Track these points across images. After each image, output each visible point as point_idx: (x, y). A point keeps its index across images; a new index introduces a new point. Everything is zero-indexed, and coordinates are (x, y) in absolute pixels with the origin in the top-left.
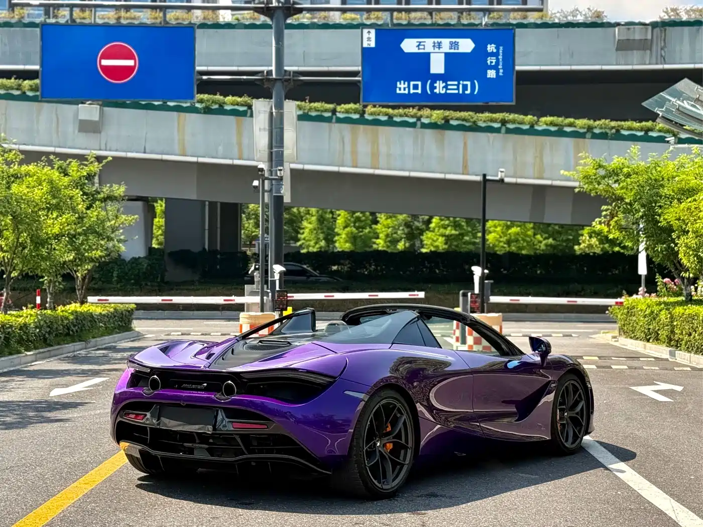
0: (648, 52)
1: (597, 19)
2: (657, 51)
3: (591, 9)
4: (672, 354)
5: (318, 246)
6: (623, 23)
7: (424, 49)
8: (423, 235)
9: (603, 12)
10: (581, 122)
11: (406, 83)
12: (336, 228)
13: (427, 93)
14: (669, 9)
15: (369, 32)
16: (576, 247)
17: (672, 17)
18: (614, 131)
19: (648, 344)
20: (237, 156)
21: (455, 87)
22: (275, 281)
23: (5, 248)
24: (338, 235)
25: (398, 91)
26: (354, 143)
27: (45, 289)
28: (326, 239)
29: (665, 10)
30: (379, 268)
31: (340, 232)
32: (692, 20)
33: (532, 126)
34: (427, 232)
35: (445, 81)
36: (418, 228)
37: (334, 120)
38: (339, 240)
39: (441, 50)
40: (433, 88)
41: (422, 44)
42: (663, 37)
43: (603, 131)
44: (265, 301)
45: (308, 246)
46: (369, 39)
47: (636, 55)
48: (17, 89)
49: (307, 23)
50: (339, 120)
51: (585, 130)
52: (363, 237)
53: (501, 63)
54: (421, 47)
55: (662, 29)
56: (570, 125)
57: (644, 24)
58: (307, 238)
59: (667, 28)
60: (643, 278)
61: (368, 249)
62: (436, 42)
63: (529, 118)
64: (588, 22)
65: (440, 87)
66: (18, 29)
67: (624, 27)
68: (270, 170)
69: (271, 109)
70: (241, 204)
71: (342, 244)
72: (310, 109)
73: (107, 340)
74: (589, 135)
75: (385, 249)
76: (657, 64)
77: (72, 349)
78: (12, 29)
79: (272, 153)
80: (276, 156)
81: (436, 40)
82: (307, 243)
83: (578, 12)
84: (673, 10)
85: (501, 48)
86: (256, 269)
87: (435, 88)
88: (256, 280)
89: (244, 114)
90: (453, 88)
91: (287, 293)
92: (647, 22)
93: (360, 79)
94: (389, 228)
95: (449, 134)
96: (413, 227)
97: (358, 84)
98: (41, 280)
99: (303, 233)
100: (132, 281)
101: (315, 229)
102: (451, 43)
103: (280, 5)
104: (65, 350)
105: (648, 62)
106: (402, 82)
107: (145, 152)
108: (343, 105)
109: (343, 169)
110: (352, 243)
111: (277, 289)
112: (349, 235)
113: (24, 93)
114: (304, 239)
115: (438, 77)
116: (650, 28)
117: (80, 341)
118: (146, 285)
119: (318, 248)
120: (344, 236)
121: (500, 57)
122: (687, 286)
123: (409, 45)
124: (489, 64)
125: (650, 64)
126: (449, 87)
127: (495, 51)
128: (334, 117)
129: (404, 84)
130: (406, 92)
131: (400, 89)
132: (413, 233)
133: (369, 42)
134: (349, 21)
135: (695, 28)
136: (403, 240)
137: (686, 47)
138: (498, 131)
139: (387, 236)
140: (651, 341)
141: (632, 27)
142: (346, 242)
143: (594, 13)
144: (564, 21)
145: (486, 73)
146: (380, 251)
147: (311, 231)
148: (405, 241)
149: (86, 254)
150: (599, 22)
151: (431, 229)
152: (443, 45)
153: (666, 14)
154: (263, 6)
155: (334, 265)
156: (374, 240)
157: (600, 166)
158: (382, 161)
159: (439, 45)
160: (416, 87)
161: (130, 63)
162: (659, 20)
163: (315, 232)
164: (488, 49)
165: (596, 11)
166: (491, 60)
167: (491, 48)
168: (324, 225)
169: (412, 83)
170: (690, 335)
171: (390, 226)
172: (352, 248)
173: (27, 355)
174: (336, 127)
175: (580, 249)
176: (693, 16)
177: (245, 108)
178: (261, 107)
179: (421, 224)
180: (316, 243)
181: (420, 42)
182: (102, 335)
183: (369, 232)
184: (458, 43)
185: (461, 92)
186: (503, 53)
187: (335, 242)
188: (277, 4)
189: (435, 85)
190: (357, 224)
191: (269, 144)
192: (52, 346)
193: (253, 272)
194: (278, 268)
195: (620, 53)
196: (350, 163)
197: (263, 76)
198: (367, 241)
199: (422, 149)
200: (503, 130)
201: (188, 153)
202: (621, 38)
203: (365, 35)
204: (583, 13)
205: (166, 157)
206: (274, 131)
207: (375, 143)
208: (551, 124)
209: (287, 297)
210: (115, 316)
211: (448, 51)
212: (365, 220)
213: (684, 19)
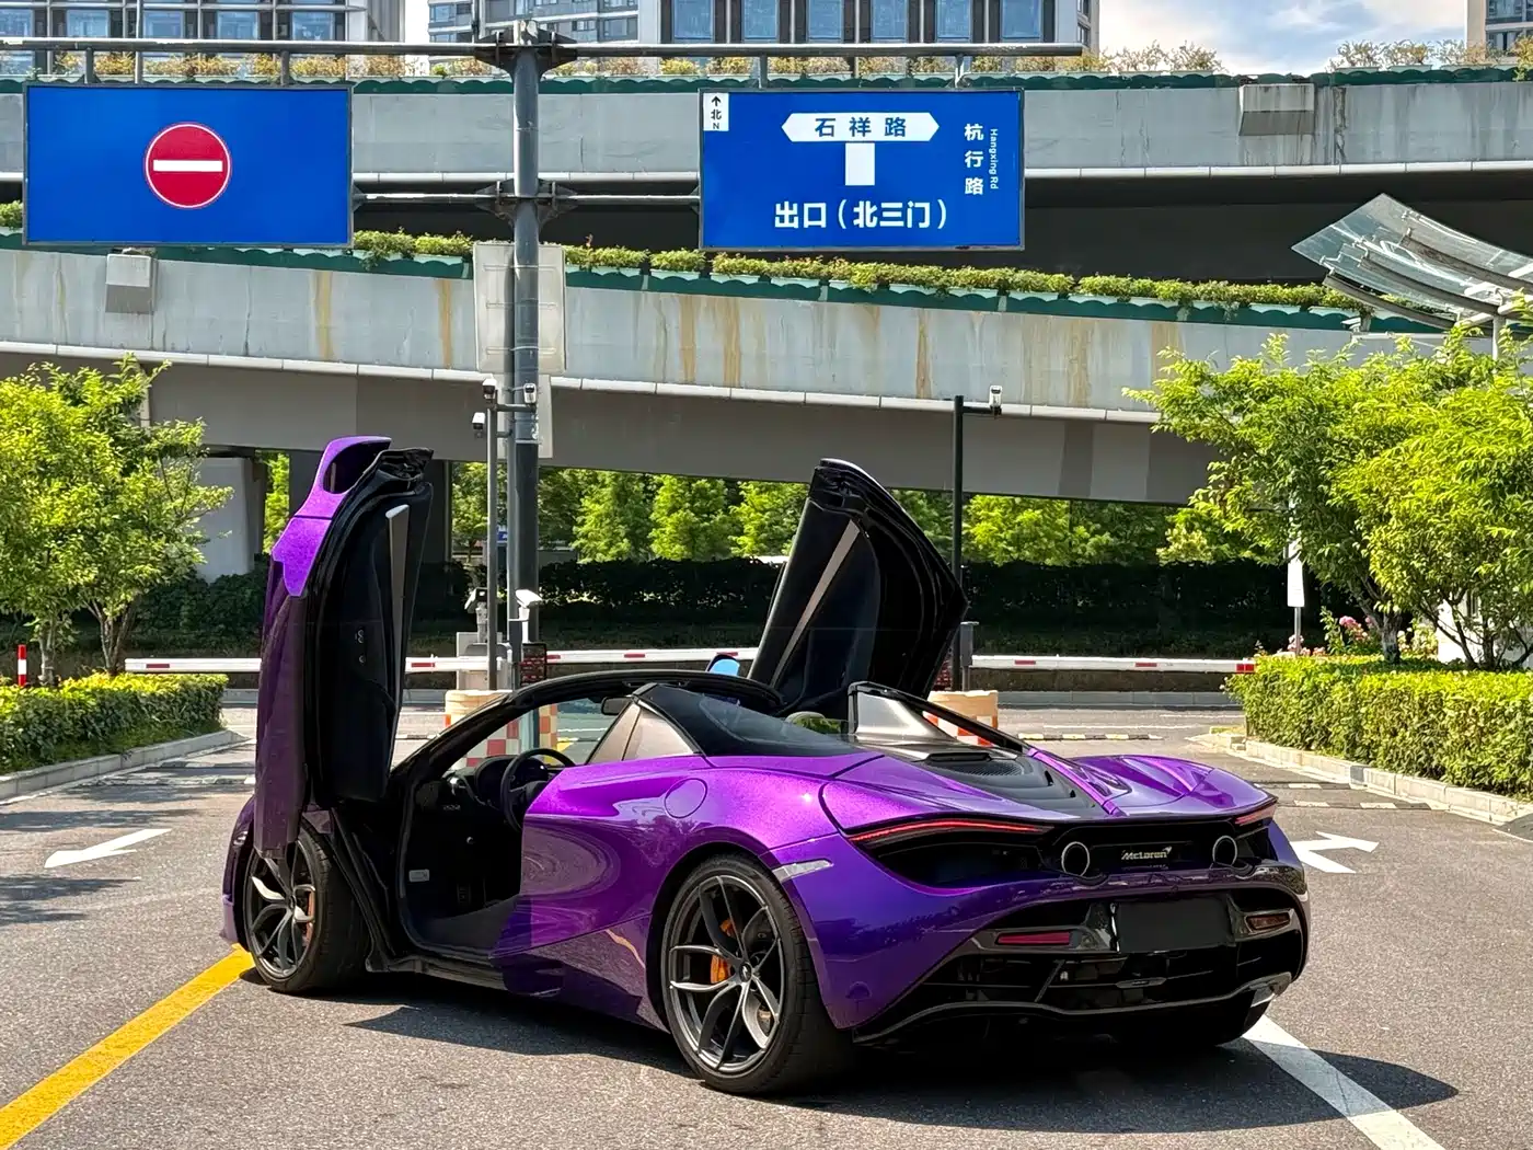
0: (1308, 138)
1: (1199, 68)
2: (1327, 138)
3: (1188, 48)
4: (1357, 774)
5: (613, 551)
6: (1254, 78)
7: (832, 134)
9: (1212, 55)
10: (1166, 287)
11: (795, 206)
12: (652, 511)
13: (839, 226)
14: (1352, 48)
15: (716, 99)
16: (1160, 552)
17: (1358, 65)
18: (1236, 305)
19: (1308, 755)
20: (441, 361)
21: (899, 214)
22: (520, 623)
24: (657, 526)
25: (778, 224)
26: (688, 334)
27: (37, 644)
28: (630, 535)
29: (1343, 50)
31: (661, 520)
32: (1400, 71)
33: (1063, 295)
35: (875, 201)
37: (645, 285)
38: (658, 537)
39: (868, 137)
40: (851, 216)
41: (827, 123)
42: (1339, 107)
43: (1214, 304)
44: (499, 666)
45: (595, 550)
46: (716, 114)
47: (1282, 144)
49: (588, 80)
50: (657, 286)
51: (1175, 303)
52: (710, 531)
53: (994, 163)
54: (825, 130)
55: (1338, 89)
56: (1144, 293)
57: (1300, 80)
58: (590, 534)
59: (1348, 87)
60: (1297, 614)
61: (719, 557)
62: (857, 119)
63: (1057, 279)
64: (1181, 76)
65: (865, 215)
67: (1257, 85)
68: (509, 390)
69: (512, 262)
70: (451, 462)
71: (665, 545)
72: (596, 261)
73: (167, 749)
74: (1183, 314)
75: (754, 556)
76: (1326, 162)
77: (92, 770)
79: (513, 352)
80: (521, 362)
81: (857, 116)
82: (592, 545)
83: (1159, 55)
84: (1359, 49)
85: (994, 132)
86: (479, 599)
87: (857, 216)
88: (479, 621)
89: (453, 273)
90: (894, 215)
91: (547, 650)
92: (1306, 75)
93: (698, 197)
94: (764, 512)
95: (889, 312)
97: (695, 208)
98: (28, 624)
99: (583, 524)
100: (221, 626)
101: (607, 515)
102: (889, 122)
103: (529, 43)
104: (78, 772)
105: (1307, 160)
106: (787, 204)
107: (246, 355)
108: (664, 253)
109: (664, 388)
110: (687, 544)
111: (525, 640)
112: (681, 528)
114: (585, 536)
115: (861, 193)
116: (1311, 87)
117: (110, 752)
119: (614, 555)
120: (669, 529)
121: (992, 151)
122: (1389, 630)
123: (801, 128)
124: (969, 166)
125: (1311, 163)
126: (885, 214)
127: (981, 137)
128: (646, 277)
129: (791, 208)
130: (795, 225)
131: (782, 220)
133: (716, 121)
134: (678, 76)
135: (1406, 87)
137: (1389, 130)
138: (991, 305)
139: (761, 528)
140: (1313, 747)
141: (1274, 85)
142: (674, 541)
143: (1193, 57)
144: (1129, 72)
145: (964, 185)
146: (744, 561)
147: (600, 519)
149: (122, 571)
150: (1205, 75)
152: (872, 126)
153: (1344, 59)
154: (494, 45)
156: (732, 538)
157: (1204, 378)
158: (749, 371)
159: (865, 127)
160: (815, 214)
161: (214, 166)
162: (1330, 71)
163: (607, 520)
164: (968, 133)
165: (1197, 53)
166: (973, 158)
167: (972, 132)
168: (626, 506)
169: (807, 206)
170: (1394, 734)
171: (767, 507)
172: (687, 554)
174: (649, 298)
175: (1168, 555)
176: (1402, 61)
177: (458, 260)
178: (491, 257)
180: (610, 545)
181: (824, 120)
182: (156, 741)
183: (723, 521)
184: (904, 121)
185: (910, 225)
186: (998, 142)
187: (651, 541)
188: (522, 42)
189: (856, 210)
190: (698, 505)
191: (506, 335)
192: (50, 763)
193: (474, 605)
194: (527, 597)
195: (1249, 140)
196: (680, 374)
197: (495, 192)
198: (718, 540)
199: (832, 345)
200: (1003, 302)
201: (338, 352)
202: (1251, 109)
203: (709, 106)
204: (1171, 56)
205: (290, 364)
206: (518, 308)
207: (731, 332)
208: (1105, 290)
209: (546, 657)
210: (184, 700)
211: (882, 138)
212: (716, 496)
213: (1384, 69)
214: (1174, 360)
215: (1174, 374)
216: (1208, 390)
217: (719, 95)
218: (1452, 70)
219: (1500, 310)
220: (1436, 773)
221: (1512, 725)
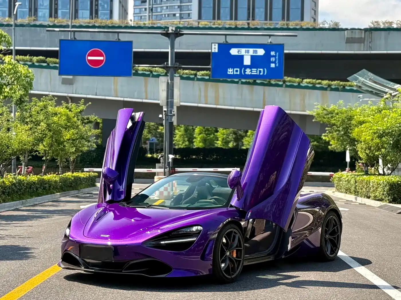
0: (363, 44)
1: (335, 26)
2: (367, 44)
3: (333, 21)
4: (356, 199)
5: (184, 144)
6: (349, 29)
7: (241, 53)
8: (243, 139)
9: (339, 23)
10: (325, 82)
11: (232, 69)
12: (194, 134)
13: (242, 74)
14: (374, 22)
15: (215, 45)
16: (329, 147)
17: (376, 26)
18: (342, 87)
19: (347, 195)
20: (144, 97)
21: (256, 71)
22: (170, 162)
23: (46, 146)
24: (196, 138)
25: (228, 73)
26: (206, 91)
27: (58, 165)
28: (188, 140)
29: (372, 22)
30: (218, 157)
31: (197, 136)
32: (386, 28)
33: (299, 84)
34: (246, 137)
35: (251, 68)
36: (240, 135)
37: (196, 79)
38: (196, 141)
39: (249, 54)
40: (245, 72)
42: (371, 36)
43: (337, 87)
44: (166, 171)
45: (179, 145)
46: (215, 48)
47: (356, 45)
48: (30, 62)
49: (181, 27)
50: (198, 80)
51: (327, 86)
52: (209, 140)
53: (277, 61)
54: (240, 52)
55: (370, 32)
56: (319, 83)
57: (360, 29)
58: (177, 140)
59: (373, 32)
60: (348, 163)
61: (213, 147)
63: (298, 80)
64: (331, 28)
65: (248, 71)
66: (27, 28)
67: (350, 31)
68: (167, 110)
69: (168, 80)
71: (198, 144)
72: (183, 73)
73: (87, 190)
74: (329, 89)
75: (221, 147)
76: (367, 50)
77: (73, 193)
78: (24, 28)
79: (168, 101)
80: (170, 103)
81: (247, 49)
82: (178, 143)
83: (325, 23)
84: (376, 22)
85: (277, 53)
86: (161, 156)
87: (246, 72)
88: (161, 161)
89: (148, 76)
90: (255, 72)
91: (175, 168)
92: (362, 28)
93: (210, 67)
94: (224, 135)
95: (256, 87)
96: (238, 135)
98: (56, 161)
99: (176, 137)
100: (88, 163)
101: (182, 135)
102: (254, 51)
103: (173, 32)
104: (71, 194)
105: (362, 50)
106: (230, 69)
107: (96, 95)
108: (200, 72)
109: (200, 105)
110: (203, 143)
111: (171, 166)
112: (202, 139)
113: (34, 63)
114: (176, 140)
115: (247, 67)
116: (363, 31)
117: (76, 190)
118: (95, 164)
119: (184, 146)
120: (199, 139)
121: (277, 57)
122: (365, 167)
123: (234, 52)
124: (272, 61)
125: (363, 50)
126: (253, 71)
127: (274, 55)
128: (196, 78)
130: (232, 73)
131: (229, 72)
132: (238, 138)
133: (215, 50)
134: (204, 26)
135: (387, 32)
136: (232, 141)
137: (383, 41)
138: (281, 86)
139: (223, 139)
140: (348, 193)
141: (354, 31)
142: (200, 142)
143: (334, 23)
145: (270, 65)
146: (219, 148)
147: (181, 136)
148: (233, 142)
149: (80, 149)
150: (337, 28)
151: (248, 136)
152: (250, 52)
153: (372, 24)
154: (165, 32)
155: (194, 156)
156: (216, 142)
157: (324, 109)
158: (221, 101)
159: (248, 52)
160: (237, 71)
161: (101, 58)
162: (368, 27)
163: (182, 136)
164: (271, 54)
165: (335, 22)
166: (273, 59)
167: (273, 53)
168: (187, 133)
169: (235, 69)
170: (362, 189)
171: (225, 133)
172: (204, 146)
173: (57, 195)
174: (197, 83)
175: (332, 148)
176: (387, 25)
177: (149, 73)
178: (163, 80)
179: (242, 133)
180: (183, 143)
181: (239, 50)
182: (84, 188)
183: (213, 137)
184: (257, 50)
185: (258, 74)
186: (278, 56)
187: (194, 142)
188: (171, 32)
189: (246, 70)
190: (206, 132)
191: (167, 97)
192: (65, 191)
193: (160, 158)
194: (171, 156)
195: (348, 44)
196: (204, 102)
197: (164, 65)
198: (212, 142)
199: (242, 95)
200: (284, 85)
201: (119, 95)
202: (348, 37)
203: (213, 47)
204: (329, 23)
205: (107, 98)
206: (169, 91)
207: (217, 92)
208: (309, 83)
209: (175, 170)
210: (89, 179)
211: (252, 54)
212: (211, 130)
213: (382, 27)
214: (317, 105)
215: (317, 108)
216: (325, 112)
217: (216, 44)
218: (399, 28)
219: (392, 95)
220: (369, 197)
221: (381, 187)
